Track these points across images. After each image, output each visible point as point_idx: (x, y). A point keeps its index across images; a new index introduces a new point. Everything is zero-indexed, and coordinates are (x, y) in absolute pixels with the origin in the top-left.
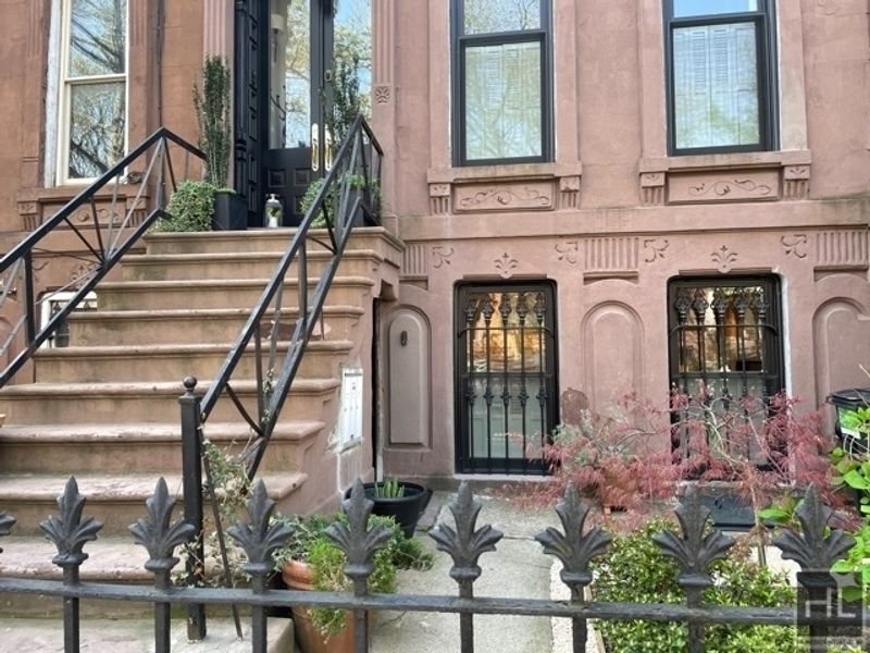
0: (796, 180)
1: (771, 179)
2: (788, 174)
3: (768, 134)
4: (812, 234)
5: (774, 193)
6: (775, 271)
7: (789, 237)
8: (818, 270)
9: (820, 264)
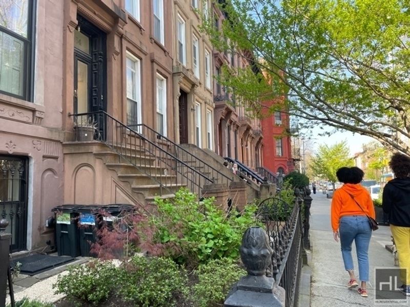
0: (39, 118)
1: (30, 114)
2: (37, 114)
4: (43, 141)
6: (30, 155)
7: (35, 141)
8: (44, 157)
9: (45, 154)
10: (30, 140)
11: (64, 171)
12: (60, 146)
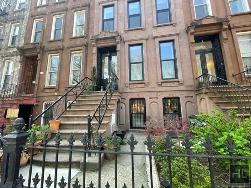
0: (181, 83)
1: (177, 83)
2: (180, 82)
3: (177, 77)
4: (184, 91)
5: (178, 85)
6: (179, 97)
7: (181, 92)
8: (185, 97)
9: (186, 96)
10: (179, 92)
11: (197, 101)
12: (193, 92)
